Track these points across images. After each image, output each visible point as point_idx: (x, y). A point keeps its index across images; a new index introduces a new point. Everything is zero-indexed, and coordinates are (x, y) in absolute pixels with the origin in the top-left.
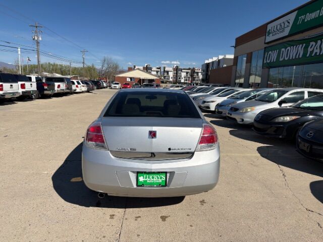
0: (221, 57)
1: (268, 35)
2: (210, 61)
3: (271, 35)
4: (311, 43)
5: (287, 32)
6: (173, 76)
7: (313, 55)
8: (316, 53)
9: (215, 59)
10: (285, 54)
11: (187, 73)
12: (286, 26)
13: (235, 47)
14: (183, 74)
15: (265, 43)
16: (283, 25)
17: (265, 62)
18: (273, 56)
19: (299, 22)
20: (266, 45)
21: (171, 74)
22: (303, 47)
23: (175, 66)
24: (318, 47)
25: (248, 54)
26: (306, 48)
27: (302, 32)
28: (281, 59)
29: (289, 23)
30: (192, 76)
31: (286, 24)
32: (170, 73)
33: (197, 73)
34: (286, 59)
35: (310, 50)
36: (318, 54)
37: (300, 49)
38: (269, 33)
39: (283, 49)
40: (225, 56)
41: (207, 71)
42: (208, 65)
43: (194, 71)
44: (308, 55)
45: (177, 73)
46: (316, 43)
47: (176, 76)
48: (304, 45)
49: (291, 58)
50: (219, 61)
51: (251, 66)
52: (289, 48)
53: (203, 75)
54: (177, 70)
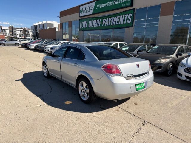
0: (44, 22)
1: (81, 13)
2: (37, 24)
3: (82, 13)
4: (104, 19)
5: (91, 12)
6: (10, 33)
7: (105, 25)
8: (107, 24)
9: (40, 23)
10: (91, 24)
11: (21, 31)
12: (90, 9)
13: (60, 17)
14: (18, 32)
15: (79, 17)
16: (89, 8)
17: (81, 27)
18: (85, 24)
19: (97, 8)
20: (80, 18)
21: (8, 32)
22: (100, 21)
23: (10, 26)
24: (107, 22)
25: (69, 22)
26: (102, 21)
27: (99, 13)
28: (89, 27)
29: (92, 7)
30: (25, 33)
31: (91, 8)
32: (6, 31)
33: (28, 31)
34: (92, 26)
35: (103, 23)
36: (107, 25)
37: (99, 22)
38: (81, 12)
39: (90, 21)
40: (47, 22)
41: (36, 30)
42: (36, 27)
43: (26, 30)
44: (103, 25)
45: (12, 31)
46: (106, 19)
47: (12, 33)
48: (101, 20)
49: (94, 26)
50: (44, 24)
51: (72, 29)
52: (93, 21)
53: (33, 33)
54: (12, 29)
